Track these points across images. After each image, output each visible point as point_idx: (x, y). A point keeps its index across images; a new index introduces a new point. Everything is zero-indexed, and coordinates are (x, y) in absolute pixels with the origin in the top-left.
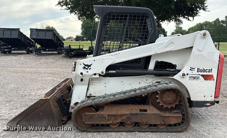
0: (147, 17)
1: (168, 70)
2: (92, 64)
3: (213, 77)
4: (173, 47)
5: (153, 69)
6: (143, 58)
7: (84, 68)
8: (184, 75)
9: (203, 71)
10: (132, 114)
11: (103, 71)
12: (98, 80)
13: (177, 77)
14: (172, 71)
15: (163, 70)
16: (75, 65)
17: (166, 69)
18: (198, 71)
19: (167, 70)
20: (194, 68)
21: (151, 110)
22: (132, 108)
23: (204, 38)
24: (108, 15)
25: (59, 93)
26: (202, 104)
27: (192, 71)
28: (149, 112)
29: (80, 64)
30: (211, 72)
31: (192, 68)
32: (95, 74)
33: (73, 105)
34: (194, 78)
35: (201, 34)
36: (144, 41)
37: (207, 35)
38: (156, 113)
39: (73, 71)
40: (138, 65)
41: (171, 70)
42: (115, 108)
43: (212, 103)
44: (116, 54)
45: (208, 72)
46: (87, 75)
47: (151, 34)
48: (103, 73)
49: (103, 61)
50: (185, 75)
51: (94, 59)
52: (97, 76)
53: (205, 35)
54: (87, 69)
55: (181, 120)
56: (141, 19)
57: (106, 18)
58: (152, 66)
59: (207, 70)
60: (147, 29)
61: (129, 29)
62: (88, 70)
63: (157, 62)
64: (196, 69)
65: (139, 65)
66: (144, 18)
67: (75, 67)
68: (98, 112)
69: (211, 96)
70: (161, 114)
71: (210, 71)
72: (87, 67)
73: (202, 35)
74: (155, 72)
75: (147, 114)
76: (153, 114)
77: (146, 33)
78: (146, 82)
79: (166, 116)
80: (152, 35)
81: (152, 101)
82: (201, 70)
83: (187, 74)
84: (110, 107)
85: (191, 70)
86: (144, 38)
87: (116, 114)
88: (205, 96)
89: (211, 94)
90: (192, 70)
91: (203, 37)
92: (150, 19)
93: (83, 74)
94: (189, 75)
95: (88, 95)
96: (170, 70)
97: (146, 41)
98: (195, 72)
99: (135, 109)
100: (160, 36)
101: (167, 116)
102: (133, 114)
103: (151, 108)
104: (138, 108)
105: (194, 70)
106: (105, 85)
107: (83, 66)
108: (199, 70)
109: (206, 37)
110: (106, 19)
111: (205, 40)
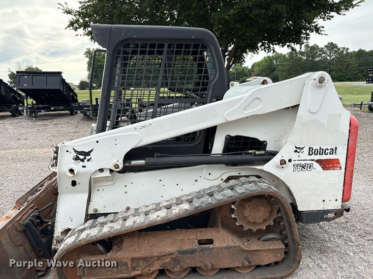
0: (205, 47)
1: (251, 154)
2: (92, 150)
3: (339, 163)
4: (259, 108)
5: (221, 152)
6: (200, 131)
7: (77, 159)
8: (283, 162)
9: (320, 151)
10: (182, 253)
11: (119, 163)
12: (110, 181)
13: (270, 167)
14: (259, 155)
15: (241, 154)
16: (56, 152)
17: (246, 152)
18: (311, 153)
19: (248, 153)
20: (303, 148)
21: (222, 239)
22: (182, 237)
23: (321, 87)
24: (123, 45)
25: (30, 211)
26: (319, 216)
27: (298, 154)
28: (217, 245)
29: (67, 151)
30: (336, 153)
31: (299, 148)
32: (101, 170)
33: (60, 235)
34: (303, 167)
35: (314, 80)
36: (201, 96)
37: (326, 81)
38: (232, 244)
39: (53, 166)
40: (190, 145)
41: (257, 153)
42: (146, 242)
43: (338, 213)
44: (144, 127)
45: (330, 154)
46: (84, 174)
47: (214, 81)
48: (118, 168)
49: (116, 142)
50: (285, 163)
51: (97, 140)
52: (107, 174)
53: (321, 80)
54: (82, 160)
55: (281, 255)
56: (193, 51)
57: (120, 50)
58: (218, 147)
59: (328, 150)
60: (206, 72)
61: (169, 73)
62: (86, 163)
63: (228, 137)
64: (306, 150)
65: (193, 144)
66: (200, 50)
67: (56, 158)
68: (109, 254)
69: (336, 200)
70: (241, 245)
71: (333, 151)
72: (82, 157)
73: (317, 81)
74: (226, 158)
75: (213, 248)
76: (225, 248)
77: (203, 79)
78: (209, 178)
79: (252, 249)
80: (215, 83)
81: (221, 219)
82: (315, 151)
83: (290, 161)
84: (135, 240)
85: (296, 151)
86: (201, 91)
87: (148, 255)
88: (324, 201)
89: (336, 196)
90: (299, 152)
91: (318, 84)
92: (211, 51)
93: (75, 172)
94: (293, 163)
95: (91, 212)
96: (255, 153)
97: (204, 96)
98: (305, 155)
99: (189, 239)
100: (232, 85)
101: (255, 251)
102: (184, 251)
103: (222, 234)
104: (193, 236)
105: (302, 151)
106: (126, 189)
107: (75, 154)
108: (311, 151)
109: (324, 84)
110: (119, 53)
111: (322, 92)
